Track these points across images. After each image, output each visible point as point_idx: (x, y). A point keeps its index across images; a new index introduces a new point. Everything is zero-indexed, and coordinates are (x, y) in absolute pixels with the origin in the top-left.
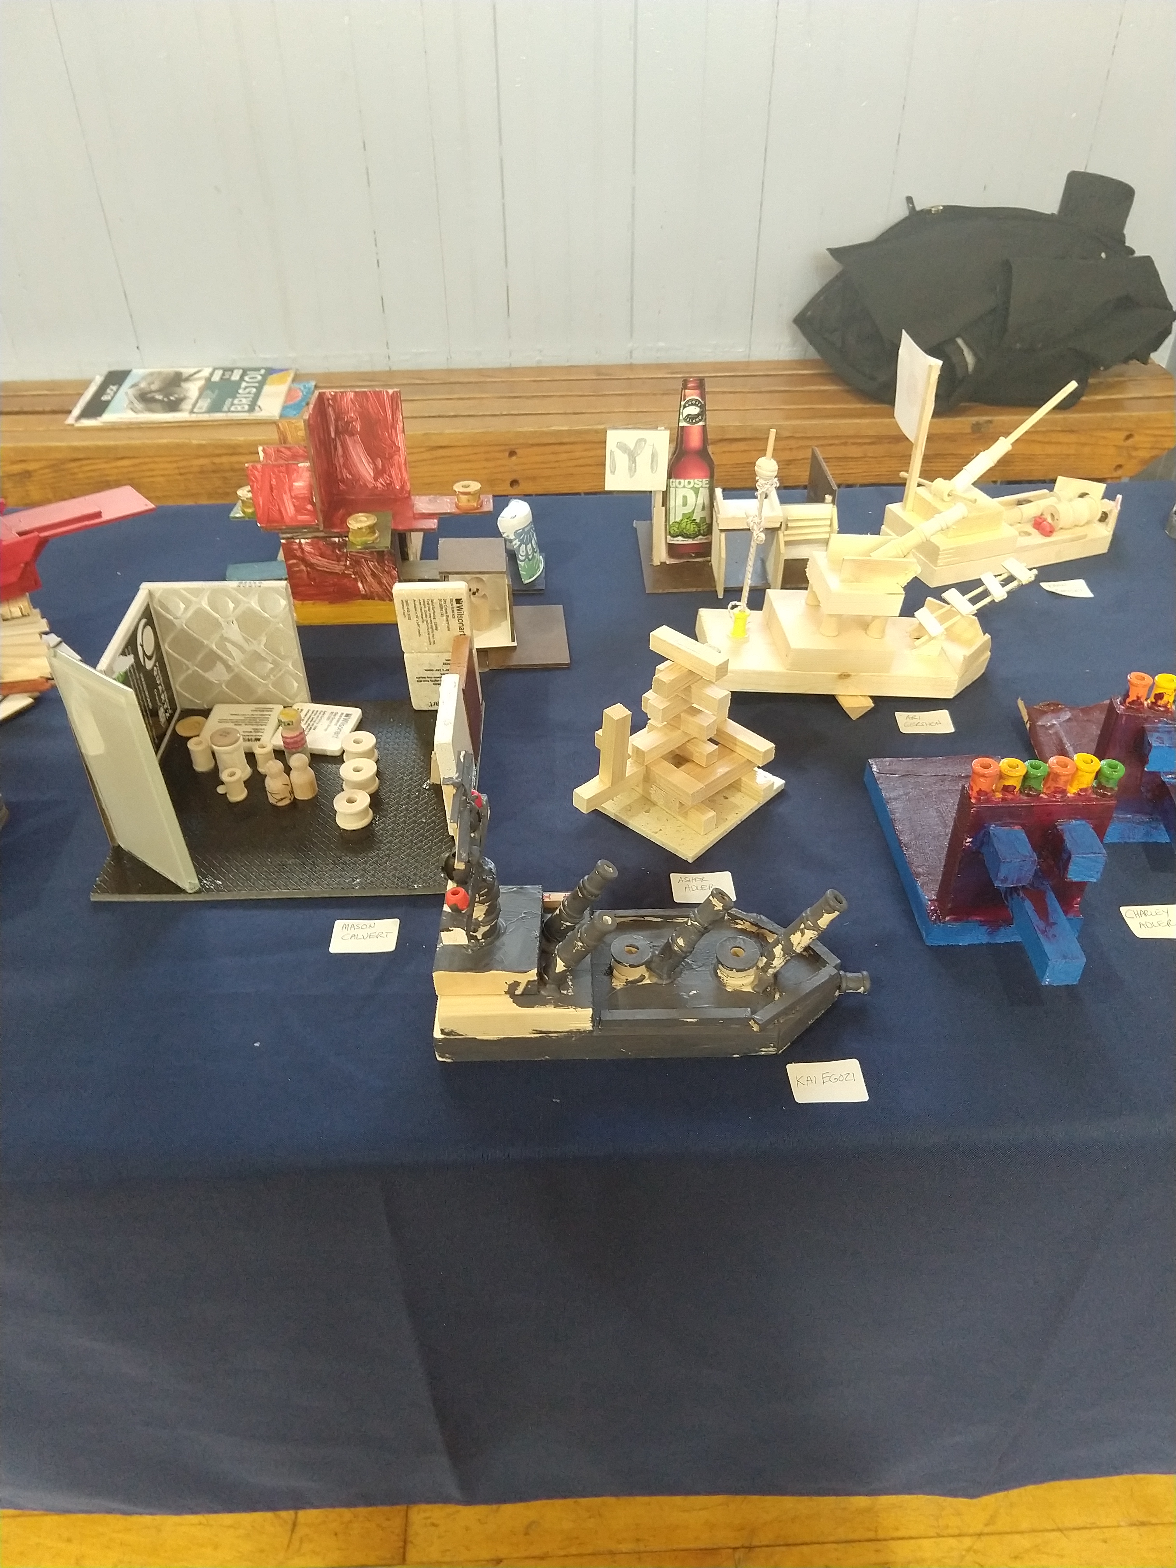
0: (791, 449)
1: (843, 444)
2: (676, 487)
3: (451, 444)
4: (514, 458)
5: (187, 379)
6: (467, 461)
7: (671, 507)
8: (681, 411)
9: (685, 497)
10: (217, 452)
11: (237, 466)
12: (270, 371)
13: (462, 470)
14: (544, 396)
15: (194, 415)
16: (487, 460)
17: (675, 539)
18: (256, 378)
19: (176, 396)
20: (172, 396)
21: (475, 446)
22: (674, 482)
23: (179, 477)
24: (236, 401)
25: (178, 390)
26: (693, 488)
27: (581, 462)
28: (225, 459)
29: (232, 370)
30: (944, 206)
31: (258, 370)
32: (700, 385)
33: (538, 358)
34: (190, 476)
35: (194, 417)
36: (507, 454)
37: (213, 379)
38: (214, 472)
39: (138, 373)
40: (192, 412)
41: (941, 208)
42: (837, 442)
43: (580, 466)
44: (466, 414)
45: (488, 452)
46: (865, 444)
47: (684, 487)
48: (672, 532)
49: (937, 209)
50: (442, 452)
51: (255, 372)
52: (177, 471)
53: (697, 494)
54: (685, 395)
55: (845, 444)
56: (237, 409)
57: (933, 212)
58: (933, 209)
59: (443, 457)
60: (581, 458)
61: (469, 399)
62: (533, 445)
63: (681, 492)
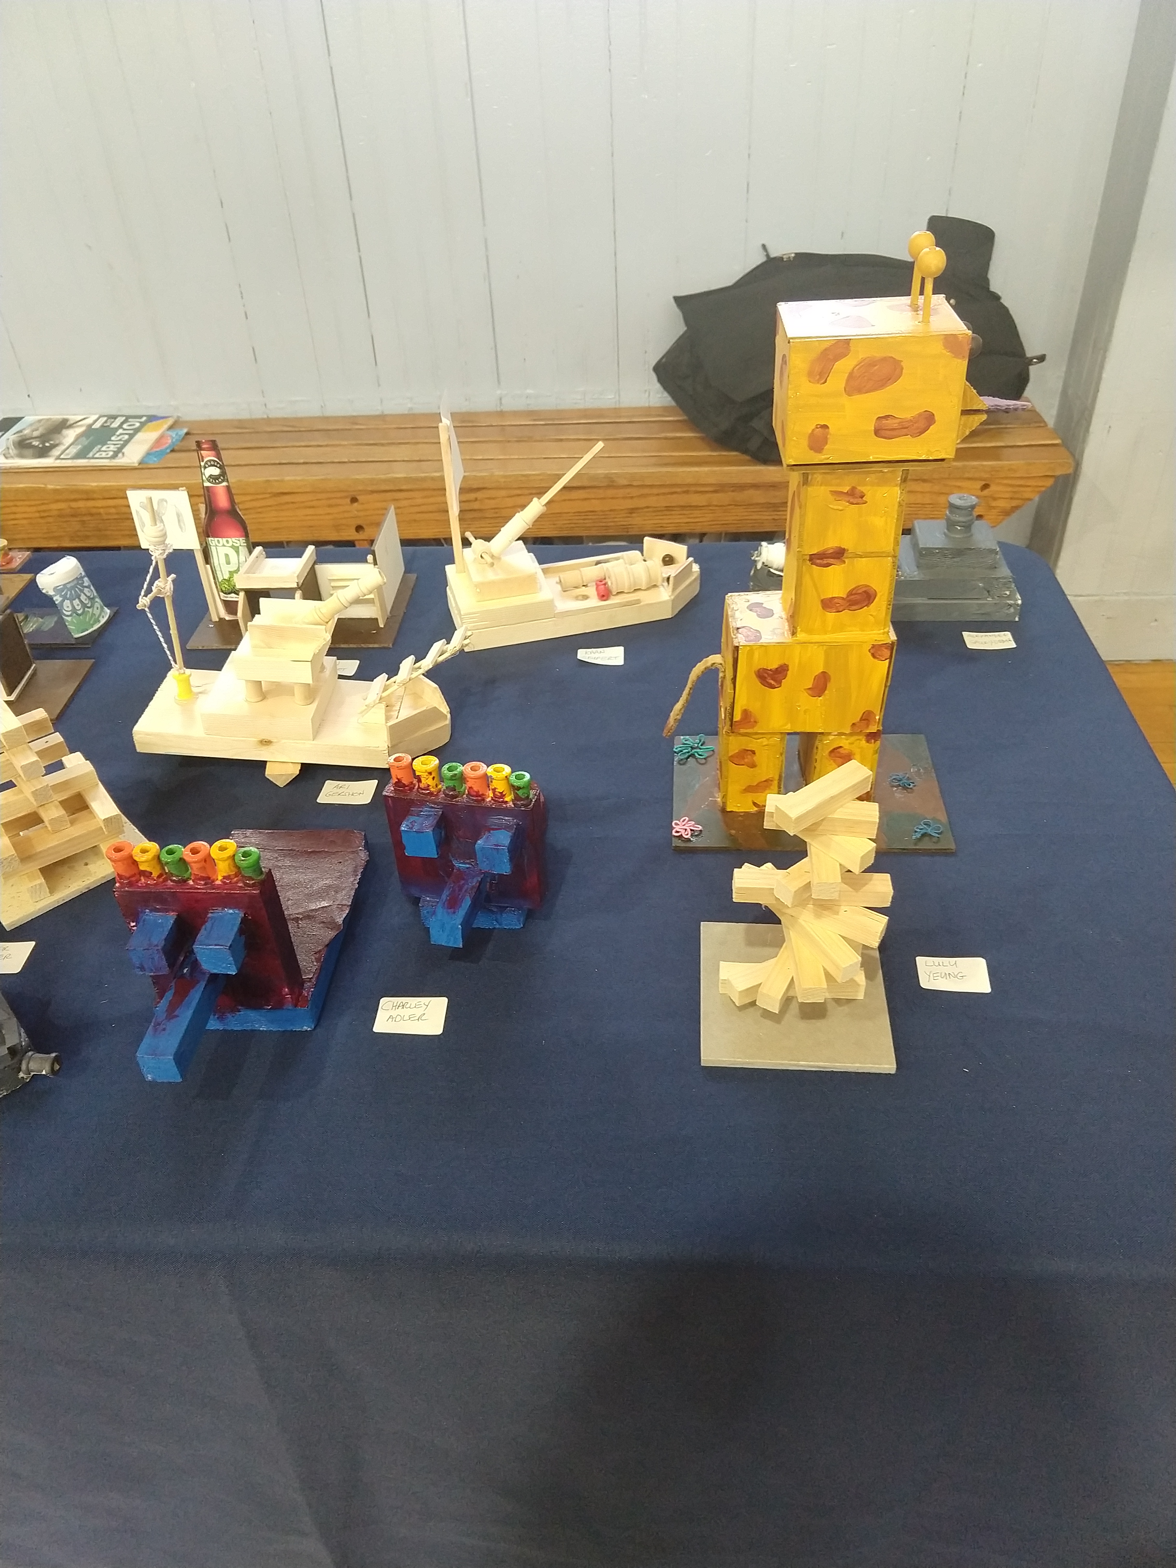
0: (632, 498)
1: (684, 492)
2: (216, 545)
3: (291, 491)
4: (356, 504)
5: (71, 426)
6: (310, 507)
7: (215, 565)
8: (203, 471)
9: (227, 555)
10: (73, 497)
11: (94, 511)
12: (152, 418)
13: (307, 515)
14: (400, 443)
15: (58, 461)
16: (330, 506)
17: (229, 596)
18: (134, 425)
19: (52, 442)
20: (48, 442)
21: (316, 492)
22: (212, 541)
23: (42, 521)
24: (104, 448)
25: (57, 436)
26: (232, 547)
27: (423, 508)
28: (81, 504)
29: (115, 417)
30: (796, 254)
31: (141, 417)
32: (214, 447)
33: (409, 405)
34: (51, 520)
35: (58, 463)
36: (348, 500)
37: (93, 427)
38: (72, 516)
39: (29, 419)
40: (58, 458)
41: (793, 255)
42: (679, 490)
43: (422, 512)
44: (315, 461)
45: (329, 499)
46: (707, 492)
47: (224, 545)
48: (224, 589)
49: (788, 257)
50: (287, 498)
51: (134, 420)
52: (37, 515)
53: (238, 552)
54: (202, 457)
55: (687, 492)
56: (101, 457)
57: (785, 260)
58: (784, 257)
59: (287, 503)
60: (423, 505)
61: (327, 446)
62: (373, 492)
63: (222, 551)
